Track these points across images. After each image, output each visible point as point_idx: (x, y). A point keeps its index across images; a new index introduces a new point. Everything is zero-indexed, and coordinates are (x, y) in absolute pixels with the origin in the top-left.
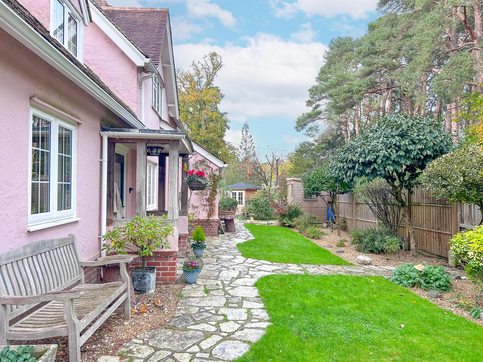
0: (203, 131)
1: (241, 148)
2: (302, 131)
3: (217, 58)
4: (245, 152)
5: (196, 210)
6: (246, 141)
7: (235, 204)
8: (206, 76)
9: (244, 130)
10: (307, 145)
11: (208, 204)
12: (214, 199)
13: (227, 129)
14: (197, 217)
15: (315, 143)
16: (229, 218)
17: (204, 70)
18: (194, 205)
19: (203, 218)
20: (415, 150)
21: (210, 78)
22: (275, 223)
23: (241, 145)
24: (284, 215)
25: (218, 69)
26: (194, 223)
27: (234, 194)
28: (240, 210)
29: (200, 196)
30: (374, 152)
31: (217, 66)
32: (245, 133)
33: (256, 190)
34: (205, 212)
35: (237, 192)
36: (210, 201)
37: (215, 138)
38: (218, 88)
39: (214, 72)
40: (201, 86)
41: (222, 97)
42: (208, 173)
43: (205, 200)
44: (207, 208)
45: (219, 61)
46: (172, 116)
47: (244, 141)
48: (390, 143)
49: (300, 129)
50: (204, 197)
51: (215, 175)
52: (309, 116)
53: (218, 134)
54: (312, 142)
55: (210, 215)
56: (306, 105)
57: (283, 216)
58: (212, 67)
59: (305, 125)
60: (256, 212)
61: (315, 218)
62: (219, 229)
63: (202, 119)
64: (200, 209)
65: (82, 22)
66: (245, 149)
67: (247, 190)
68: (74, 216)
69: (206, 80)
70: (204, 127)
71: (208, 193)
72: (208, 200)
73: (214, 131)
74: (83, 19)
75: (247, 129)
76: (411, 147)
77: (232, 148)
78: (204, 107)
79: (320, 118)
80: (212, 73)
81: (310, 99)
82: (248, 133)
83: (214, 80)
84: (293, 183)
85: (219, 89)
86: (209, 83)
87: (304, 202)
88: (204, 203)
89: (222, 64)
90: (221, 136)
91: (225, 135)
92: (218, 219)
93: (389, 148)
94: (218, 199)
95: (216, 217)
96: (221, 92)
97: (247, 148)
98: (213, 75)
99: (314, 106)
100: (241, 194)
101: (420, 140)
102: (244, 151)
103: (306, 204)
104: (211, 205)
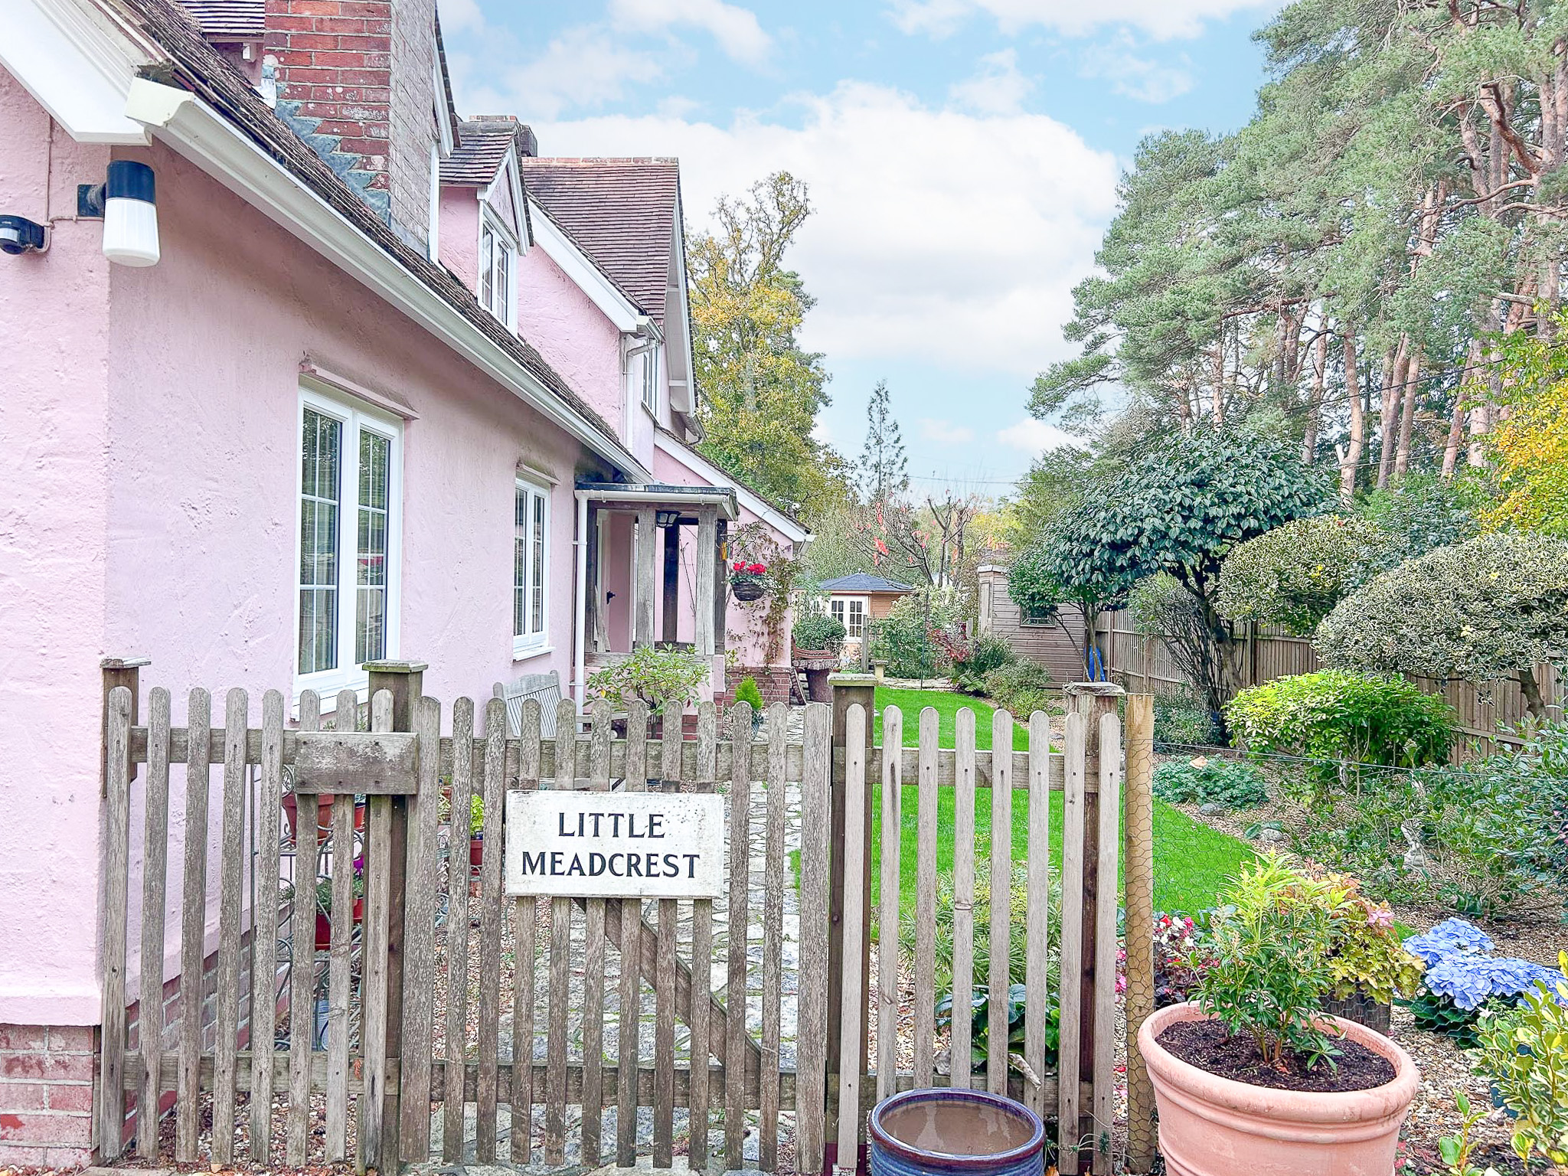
0: (748, 415)
1: (864, 463)
2: (1048, 416)
3: (792, 189)
4: (878, 475)
5: (738, 644)
6: (879, 442)
7: (837, 634)
8: (757, 246)
9: (874, 405)
10: (1068, 459)
11: (766, 632)
12: (782, 619)
13: (821, 405)
14: (740, 662)
15: (1091, 451)
16: (817, 666)
17: (754, 224)
18: (732, 633)
19: (754, 665)
20: (1224, 517)
21: (773, 249)
22: (939, 683)
23: (866, 453)
24: (964, 663)
25: (796, 221)
26: (735, 674)
27: (837, 607)
28: (851, 649)
29: (747, 611)
30: (1135, 520)
31: (794, 215)
32: (876, 417)
33: (897, 597)
34: (758, 650)
35: (847, 601)
36: (773, 623)
37: (784, 434)
38: (795, 275)
39: (785, 231)
40: (745, 276)
41: (809, 304)
42: (768, 557)
43: (759, 622)
44: (764, 639)
45: (801, 198)
46: (678, 409)
47: (875, 440)
48: (1171, 501)
49: (1043, 410)
50: (757, 614)
51: (784, 561)
52: (1071, 372)
53: (794, 423)
54: (1084, 449)
55: (770, 657)
56: (1065, 337)
57: (961, 666)
58: (778, 217)
59: (1060, 398)
60: (893, 655)
61: (1040, 672)
62: (794, 694)
63: (748, 376)
64: (748, 643)
65: (516, 250)
66: (877, 466)
67: (876, 596)
68: (546, 643)
69: (761, 257)
70: (750, 402)
71: (768, 604)
72: (766, 621)
73: (783, 412)
74: (518, 243)
75: (885, 404)
76: (1213, 512)
77: (836, 462)
78: (752, 339)
79: (1105, 378)
80: (779, 237)
81: (1077, 319)
82: (887, 416)
83: (783, 257)
84: (991, 579)
85: (798, 279)
86: (768, 267)
87: (1022, 630)
88: (758, 629)
89: (810, 206)
90: (803, 429)
91: (815, 426)
92: (790, 666)
93: (1168, 513)
94: (790, 620)
95: (785, 663)
96: (804, 289)
97: (884, 462)
98: (781, 241)
99: (1089, 338)
100: (855, 607)
101: (1237, 496)
102: (871, 473)
103: (1027, 636)
104: (774, 633)
